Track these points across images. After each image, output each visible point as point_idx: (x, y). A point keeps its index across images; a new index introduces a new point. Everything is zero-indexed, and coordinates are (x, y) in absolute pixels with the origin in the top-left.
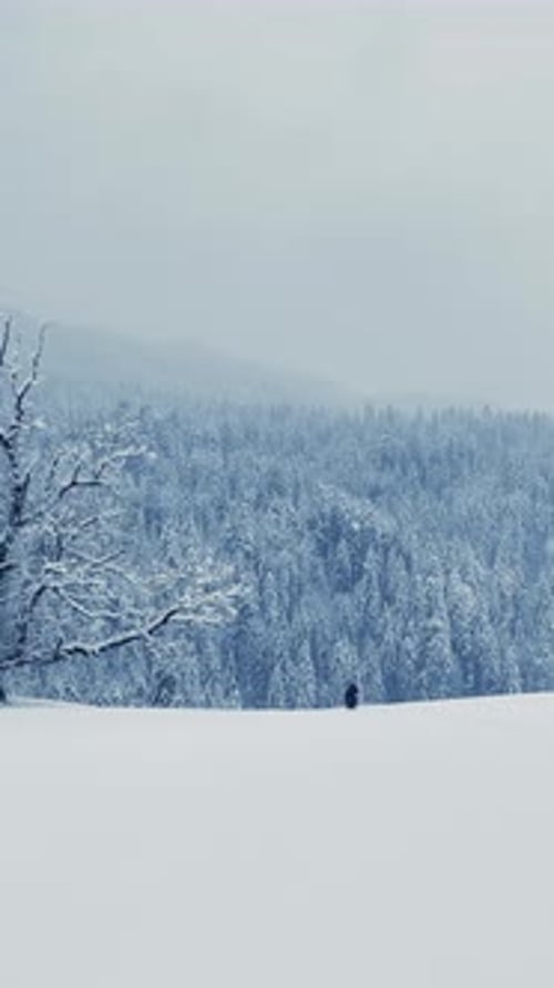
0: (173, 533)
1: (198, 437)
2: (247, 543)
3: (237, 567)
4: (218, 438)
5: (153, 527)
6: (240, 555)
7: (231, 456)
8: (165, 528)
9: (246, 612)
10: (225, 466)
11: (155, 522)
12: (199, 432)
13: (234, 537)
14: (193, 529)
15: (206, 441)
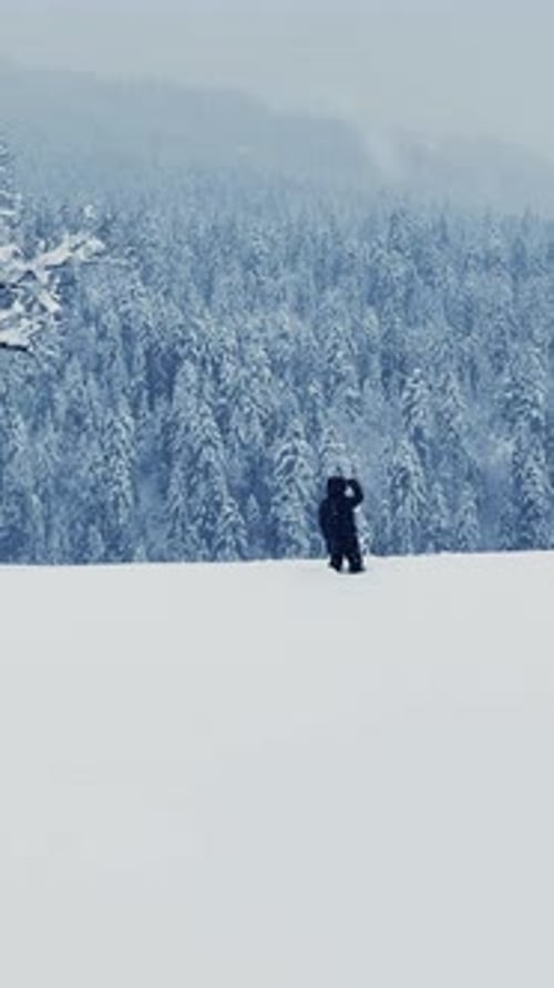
0: (421, 389)
1: (477, 258)
2: (535, 405)
3: (518, 443)
4: (506, 257)
5: (394, 381)
6: (524, 424)
7: (525, 287)
8: (409, 380)
9: (530, 512)
10: (515, 301)
11: (397, 373)
12: (479, 249)
13: (516, 397)
14: (454, 384)
15: (489, 262)
